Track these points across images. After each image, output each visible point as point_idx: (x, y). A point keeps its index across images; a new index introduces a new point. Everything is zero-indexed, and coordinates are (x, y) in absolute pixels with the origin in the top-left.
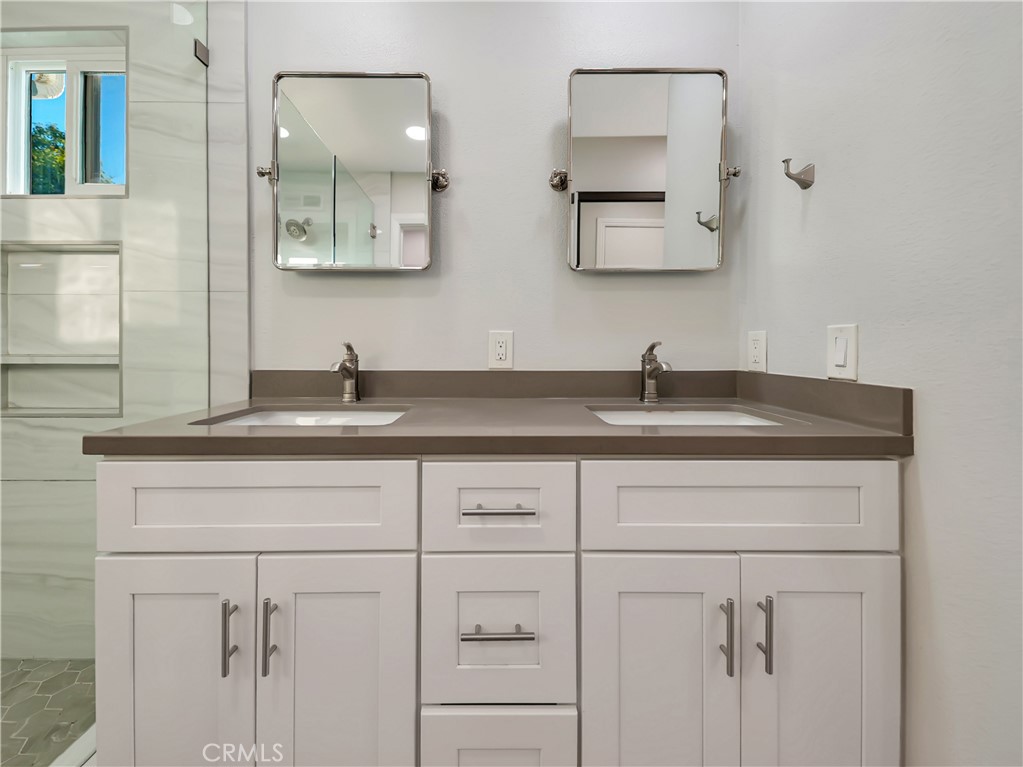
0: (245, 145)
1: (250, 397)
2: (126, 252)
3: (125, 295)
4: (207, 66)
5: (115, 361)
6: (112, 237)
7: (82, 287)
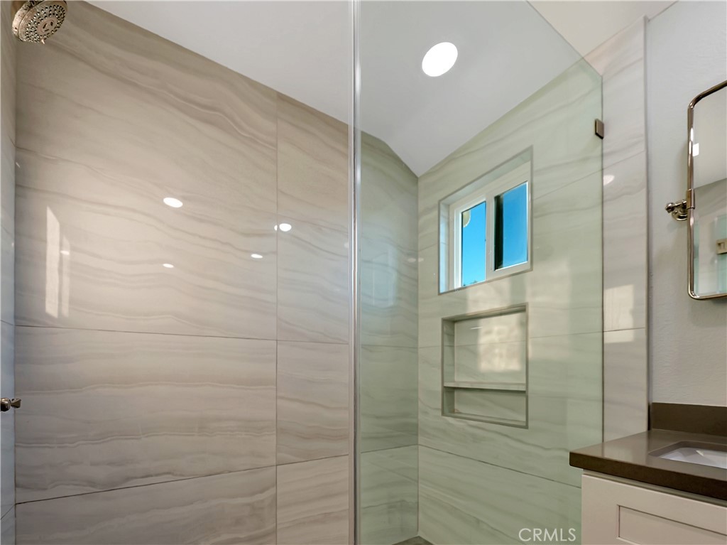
0: (644, 190)
1: (649, 428)
2: (530, 310)
3: (530, 341)
4: (602, 138)
5: (522, 388)
6: (519, 301)
7: (494, 337)
